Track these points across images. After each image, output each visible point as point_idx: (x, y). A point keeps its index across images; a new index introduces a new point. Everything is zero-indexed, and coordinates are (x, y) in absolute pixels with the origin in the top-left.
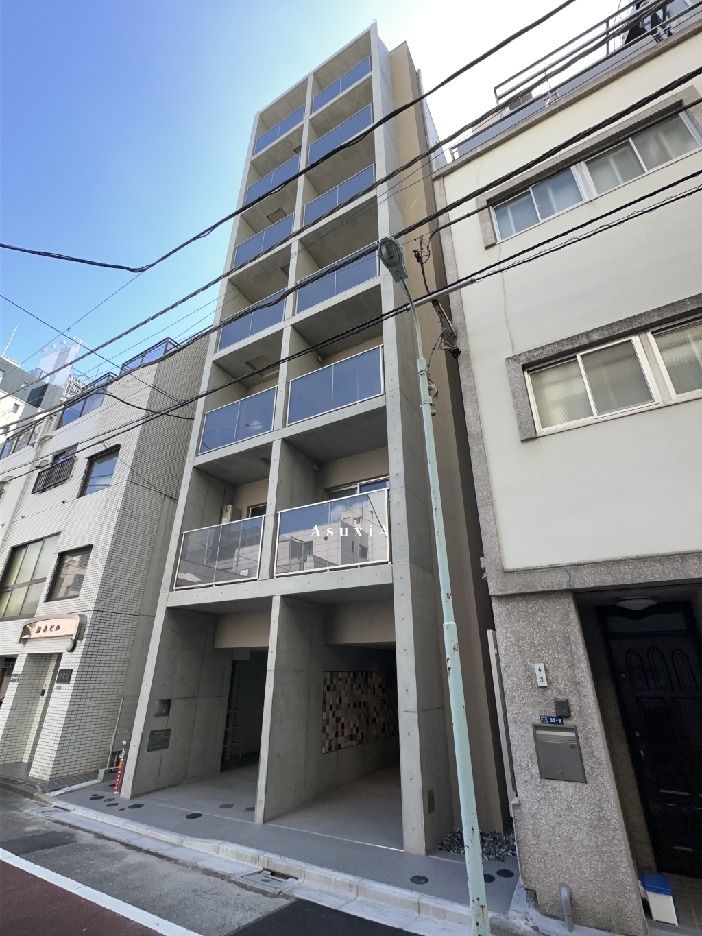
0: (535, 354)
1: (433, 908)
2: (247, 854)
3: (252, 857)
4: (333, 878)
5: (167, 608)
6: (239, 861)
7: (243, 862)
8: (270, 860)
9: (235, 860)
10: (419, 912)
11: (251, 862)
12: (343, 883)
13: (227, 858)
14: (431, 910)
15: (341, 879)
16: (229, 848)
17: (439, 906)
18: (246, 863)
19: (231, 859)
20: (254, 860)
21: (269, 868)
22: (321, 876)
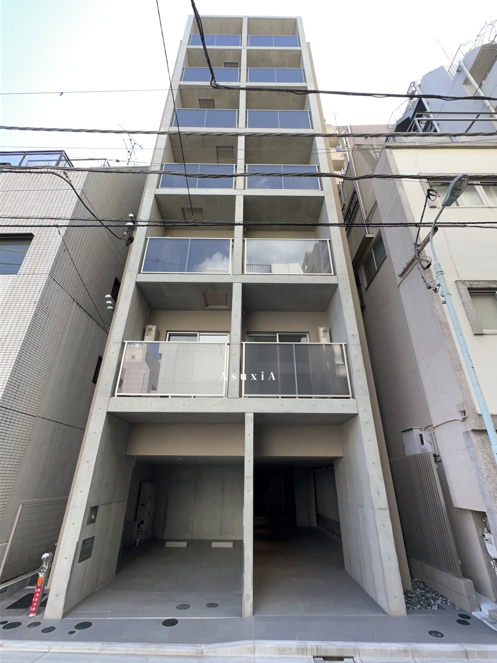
0: (475, 283)
1: (477, 652)
2: (291, 647)
3: (298, 649)
4: (388, 648)
5: (108, 413)
6: (282, 656)
7: (288, 656)
8: (319, 647)
9: (278, 656)
10: (467, 658)
11: (298, 653)
12: (399, 651)
13: (268, 655)
14: (476, 654)
15: (395, 649)
16: (268, 646)
17: (480, 650)
18: (293, 656)
19: (273, 656)
20: (300, 651)
21: (320, 654)
22: (375, 650)
